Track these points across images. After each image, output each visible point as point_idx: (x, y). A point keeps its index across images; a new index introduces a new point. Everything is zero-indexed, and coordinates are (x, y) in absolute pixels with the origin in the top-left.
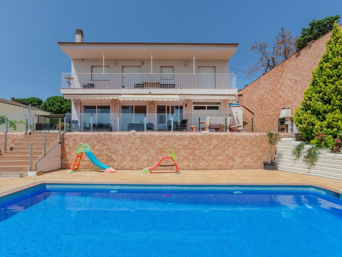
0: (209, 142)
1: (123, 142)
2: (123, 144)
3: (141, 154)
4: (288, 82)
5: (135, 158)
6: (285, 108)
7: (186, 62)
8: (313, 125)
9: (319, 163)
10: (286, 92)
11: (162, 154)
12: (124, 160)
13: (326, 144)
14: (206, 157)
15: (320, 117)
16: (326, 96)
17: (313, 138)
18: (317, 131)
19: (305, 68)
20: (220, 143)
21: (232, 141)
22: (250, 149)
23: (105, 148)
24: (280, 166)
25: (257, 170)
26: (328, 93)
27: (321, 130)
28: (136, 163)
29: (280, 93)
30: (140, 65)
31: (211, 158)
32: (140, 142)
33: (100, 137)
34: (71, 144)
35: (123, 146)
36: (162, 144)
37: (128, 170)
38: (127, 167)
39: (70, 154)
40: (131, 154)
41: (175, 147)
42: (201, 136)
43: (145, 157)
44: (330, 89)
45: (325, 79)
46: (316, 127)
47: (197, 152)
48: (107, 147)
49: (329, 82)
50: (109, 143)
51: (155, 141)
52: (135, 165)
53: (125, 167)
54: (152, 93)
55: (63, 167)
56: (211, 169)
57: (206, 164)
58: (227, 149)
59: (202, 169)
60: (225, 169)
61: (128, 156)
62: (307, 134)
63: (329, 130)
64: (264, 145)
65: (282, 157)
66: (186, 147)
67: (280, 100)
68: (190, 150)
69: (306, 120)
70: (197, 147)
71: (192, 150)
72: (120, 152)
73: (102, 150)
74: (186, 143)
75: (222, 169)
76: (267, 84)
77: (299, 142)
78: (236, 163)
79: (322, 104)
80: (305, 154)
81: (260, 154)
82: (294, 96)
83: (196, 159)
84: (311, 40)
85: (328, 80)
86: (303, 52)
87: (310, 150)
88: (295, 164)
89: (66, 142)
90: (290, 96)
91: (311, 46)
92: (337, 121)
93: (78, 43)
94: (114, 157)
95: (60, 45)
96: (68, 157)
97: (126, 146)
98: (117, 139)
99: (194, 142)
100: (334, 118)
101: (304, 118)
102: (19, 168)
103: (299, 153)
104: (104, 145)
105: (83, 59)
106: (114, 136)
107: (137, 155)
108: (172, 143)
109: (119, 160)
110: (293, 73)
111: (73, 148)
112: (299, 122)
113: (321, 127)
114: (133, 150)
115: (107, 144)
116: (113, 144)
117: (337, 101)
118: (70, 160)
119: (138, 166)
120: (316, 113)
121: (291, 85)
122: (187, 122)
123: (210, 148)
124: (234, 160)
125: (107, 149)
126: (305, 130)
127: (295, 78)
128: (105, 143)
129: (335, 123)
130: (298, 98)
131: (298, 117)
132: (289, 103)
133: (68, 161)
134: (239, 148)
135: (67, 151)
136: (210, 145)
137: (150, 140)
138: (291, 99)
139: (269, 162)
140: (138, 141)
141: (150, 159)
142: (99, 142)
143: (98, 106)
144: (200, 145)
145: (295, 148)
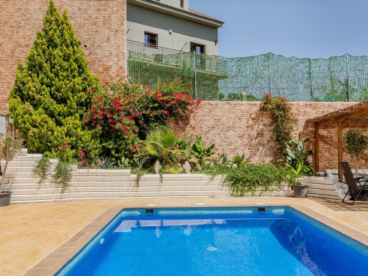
9: (72, 182)
18: (57, 140)
26: (62, 90)
27: (60, 138)
44: (66, 84)
46: (55, 133)
49: (63, 76)
63: (68, 138)
65: (14, 180)
77: (38, 156)
79: (55, 102)
80: (54, 173)
85: (61, 73)
87: (58, 168)
88: (40, 189)
92: (77, 129)
113: (61, 134)
117: (74, 103)
120: (50, 113)
126: (40, 137)
129: (74, 130)
145: (37, 164)
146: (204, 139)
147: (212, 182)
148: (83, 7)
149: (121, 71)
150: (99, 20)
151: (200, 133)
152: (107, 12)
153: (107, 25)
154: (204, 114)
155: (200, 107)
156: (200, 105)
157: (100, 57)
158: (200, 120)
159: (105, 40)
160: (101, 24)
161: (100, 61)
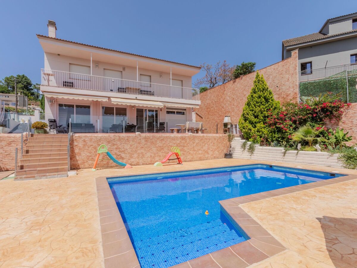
0: (193, 141)
1: (131, 142)
2: (130, 144)
3: (146, 152)
4: (228, 98)
5: (141, 155)
6: (227, 116)
7: (161, 74)
8: (250, 130)
9: (255, 152)
10: (227, 105)
11: (162, 151)
12: (132, 157)
13: (257, 141)
14: (191, 152)
15: (253, 125)
16: (256, 113)
17: (250, 138)
18: (253, 134)
19: (239, 91)
20: (200, 141)
21: (207, 140)
22: (217, 145)
23: (114, 148)
24: (234, 155)
25: (221, 159)
26: (256, 112)
27: (254, 133)
28: (142, 159)
29: (223, 105)
30: (122, 70)
31: (195, 152)
32: (145, 141)
33: (110, 138)
34: (81, 145)
35: (131, 146)
36: (162, 143)
37: (135, 165)
38: (134, 163)
39: (80, 154)
40: (138, 152)
41: (171, 145)
42: (188, 137)
43: (149, 154)
44: (258, 109)
45: (255, 103)
46: (252, 131)
47: (185, 148)
48: (116, 147)
49: (257, 106)
50: (119, 143)
51: (156, 141)
52: (141, 161)
53: (132, 163)
54: (138, 99)
55: (72, 168)
56: (195, 161)
57: (192, 157)
58: (204, 146)
59: (189, 161)
60: (203, 160)
61: (135, 154)
62: (247, 135)
63: (258, 133)
64: (224, 142)
65: (235, 150)
66: (179, 145)
67: (223, 110)
68: (181, 147)
69: (247, 127)
70: (186, 145)
71: (183, 147)
72: (128, 151)
73: (112, 149)
74: (178, 142)
75: (201, 160)
76: (213, 96)
77: (244, 140)
78: (210, 155)
79: (254, 118)
80: (248, 148)
81: (222, 148)
82: (232, 108)
83: (185, 153)
84: (242, 74)
85: (256, 104)
86: (237, 80)
87: (250, 145)
88: (243, 154)
89: (75, 143)
90: (230, 108)
91: (242, 78)
92: (262, 129)
93: (52, 38)
94: (123, 155)
95: (39, 38)
96: (77, 158)
97: (133, 145)
98: (125, 139)
99: (183, 141)
100: (260, 126)
101: (246, 126)
102: (58, 169)
103: (245, 147)
104: (114, 145)
105: (59, 55)
106: (123, 137)
107: (142, 153)
108: (169, 142)
109: (127, 158)
110: (231, 93)
111: (83, 149)
112: (243, 128)
113: (255, 131)
114: (139, 148)
115: (116, 144)
116: (122, 144)
117: (261, 117)
118: (79, 161)
119: (143, 162)
120: (251, 122)
121: (230, 101)
122: (164, 124)
123: (194, 146)
124: (208, 153)
125: (116, 149)
126: (246, 133)
127: (232, 96)
128: (114, 143)
129: (261, 129)
130: (234, 110)
131: (242, 125)
132: (229, 113)
133: (77, 161)
134: (211, 145)
135: (76, 152)
136: (194, 143)
137: (153, 140)
138: (230, 110)
139: (228, 154)
140: (143, 141)
141: (153, 155)
142: (109, 142)
143: (76, 105)
144: (188, 143)
145: (242, 144)
146: (354, 130)
147: (331, 158)
148: (276, 68)
149: (295, 95)
150: (283, 71)
151: (351, 126)
152: (287, 66)
153: (287, 73)
154: (354, 112)
155: (351, 108)
156: (350, 107)
157: (284, 90)
158: (351, 117)
159: (286, 81)
160: (285, 73)
161: (284, 92)
